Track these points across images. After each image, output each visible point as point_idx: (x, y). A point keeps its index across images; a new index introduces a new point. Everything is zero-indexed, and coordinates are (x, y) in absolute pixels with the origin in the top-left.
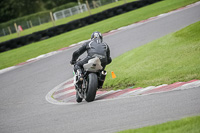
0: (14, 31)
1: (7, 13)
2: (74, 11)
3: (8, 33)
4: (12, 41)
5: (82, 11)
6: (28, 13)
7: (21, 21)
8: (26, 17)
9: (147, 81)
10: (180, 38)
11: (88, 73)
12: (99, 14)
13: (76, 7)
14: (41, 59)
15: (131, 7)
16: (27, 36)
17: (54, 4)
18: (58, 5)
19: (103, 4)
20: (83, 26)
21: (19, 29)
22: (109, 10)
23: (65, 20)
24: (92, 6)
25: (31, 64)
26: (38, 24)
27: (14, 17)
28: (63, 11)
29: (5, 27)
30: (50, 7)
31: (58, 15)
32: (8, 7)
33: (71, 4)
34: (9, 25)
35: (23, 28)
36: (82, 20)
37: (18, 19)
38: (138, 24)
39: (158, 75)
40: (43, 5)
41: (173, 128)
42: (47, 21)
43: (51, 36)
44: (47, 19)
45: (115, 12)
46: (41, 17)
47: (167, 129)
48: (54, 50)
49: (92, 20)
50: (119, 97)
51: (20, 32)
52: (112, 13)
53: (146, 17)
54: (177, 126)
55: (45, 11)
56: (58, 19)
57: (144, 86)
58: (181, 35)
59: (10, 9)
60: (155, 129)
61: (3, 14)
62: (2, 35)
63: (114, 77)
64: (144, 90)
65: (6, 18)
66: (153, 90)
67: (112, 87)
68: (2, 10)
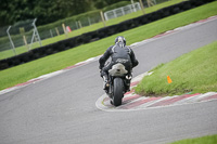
0: (62, 32)
1: (55, 12)
2: (126, 10)
3: (55, 35)
4: (60, 43)
5: (136, 11)
6: (77, 13)
7: (70, 21)
8: (75, 17)
9: (206, 87)
12: (154, 14)
13: (129, 6)
15: (189, 5)
16: (75, 38)
17: (105, 3)
18: (109, 4)
21: (67, 30)
22: (165, 9)
23: (117, 20)
24: (146, 5)
25: (79, 68)
26: (87, 24)
27: (62, 17)
28: (114, 11)
29: (53, 28)
30: (100, 6)
31: (109, 15)
32: (55, 6)
33: (124, 2)
34: (57, 26)
35: (72, 29)
36: (134, 20)
37: (66, 19)
38: (197, 24)
40: (93, 4)
42: (97, 22)
43: (101, 37)
44: (98, 19)
45: (171, 11)
46: (91, 17)
49: (146, 20)
50: (175, 104)
51: (69, 34)
52: (168, 13)
53: (205, 16)
55: (95, 10)
56: (109, 19)
57: (204, 91)
59: (58, 9)
61: (50, 14)
62: (50, 37)
63: (170, 81)
64: (202, 96)
65: (54, 19)
66: (213, 96)
67: (168, 93)
68: (50, 9)
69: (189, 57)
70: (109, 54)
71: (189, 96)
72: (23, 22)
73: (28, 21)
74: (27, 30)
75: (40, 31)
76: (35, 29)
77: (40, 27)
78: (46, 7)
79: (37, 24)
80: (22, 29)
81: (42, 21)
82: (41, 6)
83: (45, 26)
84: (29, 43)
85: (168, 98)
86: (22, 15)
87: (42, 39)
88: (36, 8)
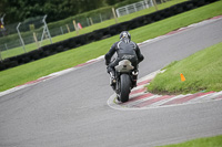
0: (73, 29)
1: (65, 9)
2: (138, 7)
3: (66, 32)
4: (71, 40)
5: (148, 6)
6: (88, 10)
7: (81, 18)
8: (86, 14)
12: (167, 10)
13: (141, 2)
14: (103, 60)
16: (87, 35)
21: (78, 26)
23: (129, 17)
26: (98, 21)
27: (72, 14)
28: (126, 7)
29: (63, 25)
31: (120, 12)
32: (66, 2)
34: (67, 23)
35: (83, 26)
36: (147, 16)
37: (77, 16)
42: (109, 18)
44: (109, 16)
46: (102, 14)
49: (158, 16)
51: (80, 31)
52: (181, 9)
55: (107, 7)
57: (218, 89)
59: (68, 5)
61: (61, 10)
62: (60, 34)
63: (183, 79)
64: (216, 94)
65: (64, 15)
67: (181, 91)
68: (60, 6)
69: (203, 54)
72: (33, 19)
73: (38, 18)
74: (37, 27)
75: (50, 28)
76: (45, 26)
78: (57, 4)
79: (47, 21)
80: (32, 26)
81: (52, 17)
82: (52, 3)
83: (55, 23)
84: (39, 40)
85: (181, 96)
86: (32, 11)
87: (52, 36)
88: (46, 5)
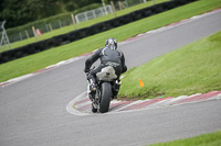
0: (32, 35)
1: (25, 15)
2: (98, 13)
3: (25, 38)
4: (30, 46)
5: (107, 13)
6: (48, 16)
7: (40, 24)
8: (45, 20)
10: (215, 43)
11: (102, 82)
12: (125, 16)
13: (100, 9)
14: (62, 66)
15: (161, 8)
16: (46, 41)
17: (76, 5)
18: (81, 7)
19: (130, 5)
20: (108, 29)
21: (37, 33)
22: (137, 12)
23: (88, 23)
24: (117, 8)
25: (50, 72)
26: (57, 27)
27: (32, 20)
28: (85, 13)
29: (22, 31)
30: (71, 9)
31: (80, 18)
32: (25, 8)
33: (95, 5)
34: (26, 29)
35: (42, 32)
36: (106, 22)
37: (37, 22)
38: (169, 27)
39: (191, 83)
40: (63, 7)
41: (207, 142)
42: (68, 24)
43: (72, 40)
44: (68, 22)
45: (143, 14)
46: (62, 20)
47: (200, 142)
48: (76, 56)
49: (117, 22)
50: (148, 108)
51: (39, 37)
52: (140, 15)
53: (177, 20)
54: (213, 140)
55: (66, 13)
56: (80, 22)
57: (176, 95)
58: (216, 39)
59: (28, 11)
60: (187, 143)
61: (20, 16)
62: (19, 40)
63: (142, 85)
64: (174, 100)
65: (23, 21)
66: (185, 100)
67: (140, 96)
68: (19, 12)
69: (161, 60)
70: (97, 56)
71: (161, 99)
75: (9, 34)
76: (4, 32)
77: (9, 30)
78: (16, 10)
79: (6, 27)
81: (11, 23)
82: (11, 8)
83: (14, 29)
85: (140, 101)
87: (11, 42)
88: (5, 11)
